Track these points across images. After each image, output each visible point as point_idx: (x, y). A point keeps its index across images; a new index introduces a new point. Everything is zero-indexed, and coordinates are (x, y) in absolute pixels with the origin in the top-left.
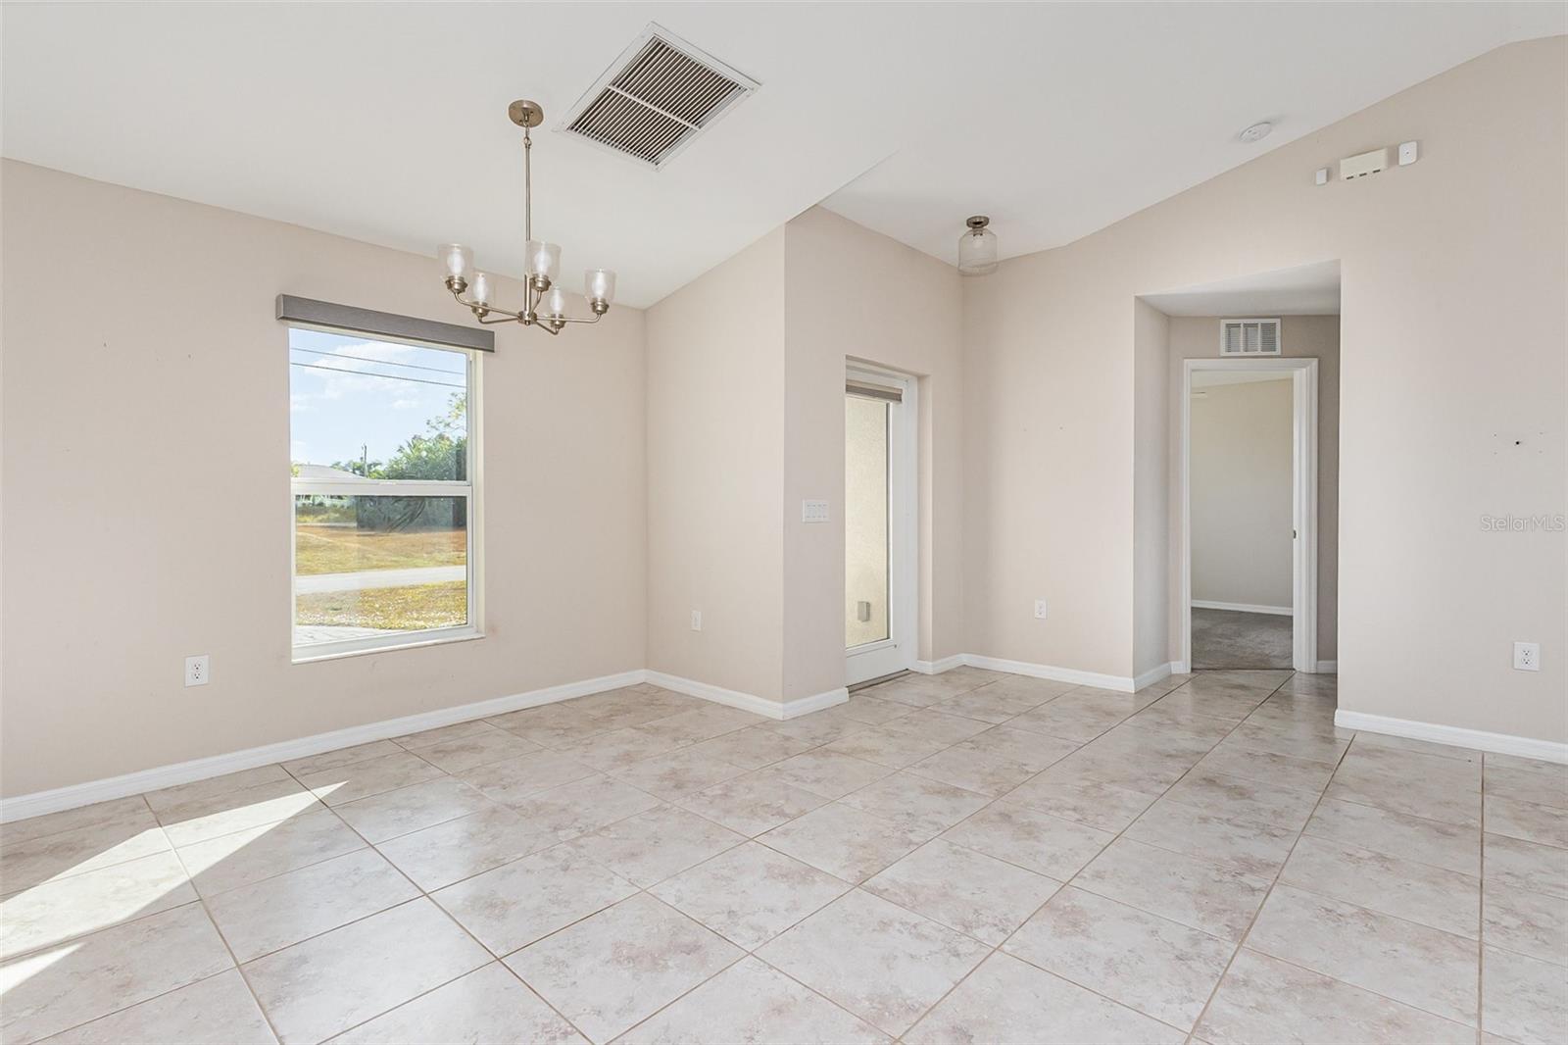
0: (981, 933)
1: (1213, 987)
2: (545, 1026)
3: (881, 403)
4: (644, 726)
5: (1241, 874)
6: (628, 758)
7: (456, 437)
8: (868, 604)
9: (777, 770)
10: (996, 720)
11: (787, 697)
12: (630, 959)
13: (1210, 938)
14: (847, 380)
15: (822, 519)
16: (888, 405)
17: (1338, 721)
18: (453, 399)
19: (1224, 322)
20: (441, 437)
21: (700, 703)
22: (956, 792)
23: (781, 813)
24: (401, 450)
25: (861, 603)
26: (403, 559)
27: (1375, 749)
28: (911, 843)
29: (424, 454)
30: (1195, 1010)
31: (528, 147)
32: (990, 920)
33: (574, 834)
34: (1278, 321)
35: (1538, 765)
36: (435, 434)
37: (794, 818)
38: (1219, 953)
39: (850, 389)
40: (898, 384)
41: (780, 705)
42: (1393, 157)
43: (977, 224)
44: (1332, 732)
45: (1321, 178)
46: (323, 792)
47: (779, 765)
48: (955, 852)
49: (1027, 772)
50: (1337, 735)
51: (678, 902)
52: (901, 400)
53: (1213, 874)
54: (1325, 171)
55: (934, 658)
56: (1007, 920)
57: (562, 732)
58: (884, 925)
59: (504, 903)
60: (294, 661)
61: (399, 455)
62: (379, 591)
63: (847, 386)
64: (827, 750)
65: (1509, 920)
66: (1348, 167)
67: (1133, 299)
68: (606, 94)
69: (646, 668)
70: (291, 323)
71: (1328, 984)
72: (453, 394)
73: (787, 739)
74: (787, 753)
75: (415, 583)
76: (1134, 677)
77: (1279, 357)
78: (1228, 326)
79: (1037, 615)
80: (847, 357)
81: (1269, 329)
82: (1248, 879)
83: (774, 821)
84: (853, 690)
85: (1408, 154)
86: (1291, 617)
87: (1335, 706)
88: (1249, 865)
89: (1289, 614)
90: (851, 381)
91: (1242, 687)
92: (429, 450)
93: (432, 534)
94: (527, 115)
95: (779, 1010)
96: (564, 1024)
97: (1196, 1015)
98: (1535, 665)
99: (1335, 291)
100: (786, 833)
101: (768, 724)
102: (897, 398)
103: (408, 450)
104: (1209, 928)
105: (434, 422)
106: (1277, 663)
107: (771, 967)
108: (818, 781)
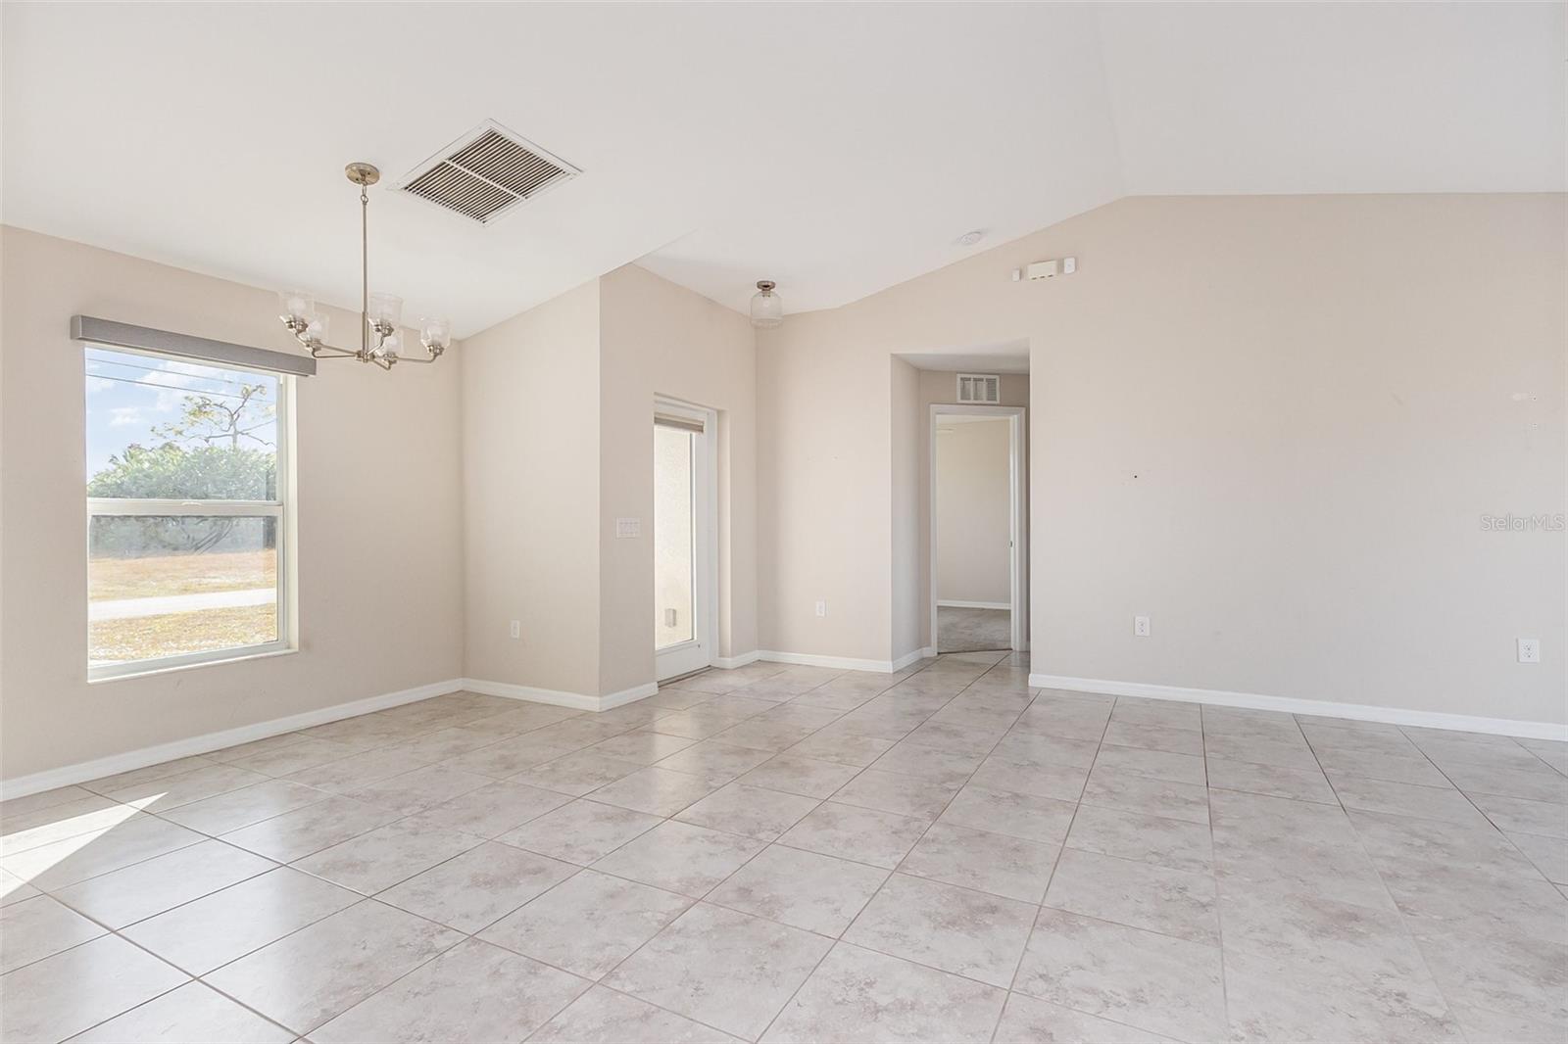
0: (761, 836)
1: (913, 844)
2: (422, 930)
3: (686, 434)
4: (469, 725)
5: (944, 782)
6: (458, 751)
7: (192, 447)
8: (675, 611)
9: (598, 748)
10: (782, 700)
11: (603, 691)
12: (486, 883)
13: (916, 820)
14: (655, 413)
15: (634, 535)
16: (691, 435)
17: (1030, 684)
18: (187, 403)
19: (959, 376)
20: (169, 446)
21: (519, 704)
22: (748, 752)
23: (604, 778)
24: (113, 459)
25: (668, 611)
26: (122, 588)
27: (1053, 698)
28: (711, 788)
29: (146, 465)
30: (899, 859)
31: (365, 203)
32: (769, 828)
33: (417, 809)
34: (997, 377)
35: (1146, 701)
36: (161, 442)
37: (615, 780)
38: (920, 827)
39: (658, 421)
40: (700, 417)
41: (598, 699)
42: (1061, 267)
43: (766, 287)
44: (1027, 690)
45: (1016, 276)
46: (143, 803)
47: (599, 745)
48: (745, 790)
49: (804, 733)
50: (1030, 692)
51: (521, 844)
52: (702, 431)
53: (927, 785)
54: (1018, 272)
55: (733, 656)
56: (781, 826)
57: (385, 736)
58: (690, 839)
59: (364, 862)
60: (89, 681)
61: (112, 467)
62: (115, 622)
63: (655, 418)
64: (641, 731)
65: (1100, 790)
66: (1034, 271)
67: (889, 356)
68: (441, 166)
69: (463, 677)
70: (87, 343)
71: (982, 835)
72: (186, 398)
73: (605, 725)
74: (606, 737)
75: (160, 612)
76: (893, 660)
77: (997, 405)
78: (962, 379)
79: (818, 614)
80: (656, 394)
81: (991, 383)
82: (949, 785)
83: (598, 785)
84: (661, 685)
85: (1069, 264)
86: (1009, 611)
87: (1029, 672)
88: (951, 777)
89: (1008, 608)
90: (660, 414)
91: (974, 664)
92: (154, 462)
93: (160, 559)
94: (364, 175)
95: (612, 896)
96: (438, 926)
97: (898, 862)
98: (1147, 633)
99: (1027, 359)
100: (609, 791)
101: (586, 715)
102: (700, 429)
103: (122, 461)
104: (917, 815)
105: (160, 429)
106: (1000, 645)
107: (604, 873)
108: (633, 753)
